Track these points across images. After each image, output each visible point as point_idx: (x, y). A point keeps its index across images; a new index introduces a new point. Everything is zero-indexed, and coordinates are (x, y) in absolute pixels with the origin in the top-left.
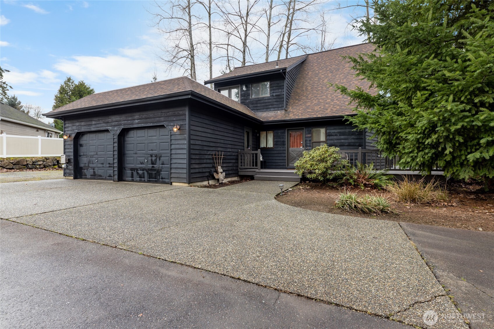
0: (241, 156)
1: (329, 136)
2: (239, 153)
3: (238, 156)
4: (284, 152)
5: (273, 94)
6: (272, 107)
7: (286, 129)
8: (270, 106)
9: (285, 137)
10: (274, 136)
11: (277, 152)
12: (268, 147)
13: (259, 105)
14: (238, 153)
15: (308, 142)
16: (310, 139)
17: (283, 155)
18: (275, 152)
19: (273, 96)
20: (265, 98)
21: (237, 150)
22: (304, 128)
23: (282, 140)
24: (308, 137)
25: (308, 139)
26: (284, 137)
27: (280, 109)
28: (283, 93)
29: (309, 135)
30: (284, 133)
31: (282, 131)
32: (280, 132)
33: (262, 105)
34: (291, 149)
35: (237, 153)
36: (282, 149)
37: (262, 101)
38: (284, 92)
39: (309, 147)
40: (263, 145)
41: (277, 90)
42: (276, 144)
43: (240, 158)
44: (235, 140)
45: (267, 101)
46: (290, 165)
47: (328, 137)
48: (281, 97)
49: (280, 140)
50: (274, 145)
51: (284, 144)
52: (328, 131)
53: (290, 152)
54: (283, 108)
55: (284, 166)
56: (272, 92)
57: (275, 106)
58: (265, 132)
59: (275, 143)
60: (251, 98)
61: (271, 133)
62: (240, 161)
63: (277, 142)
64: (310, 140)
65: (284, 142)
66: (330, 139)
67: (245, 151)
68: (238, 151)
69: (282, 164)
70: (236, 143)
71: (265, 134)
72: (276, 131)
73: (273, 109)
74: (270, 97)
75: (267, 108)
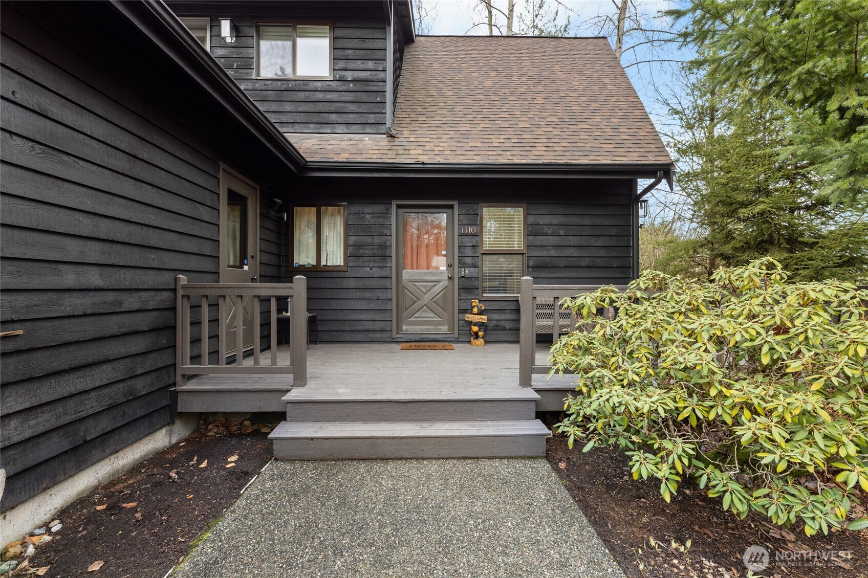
0: (195, 307)
1: (536, 234)
2: (180, 292)
3: (173, 309)
4: (387, 283)
5: (343, 73)
6: (339, 120)
7: (394, 204)
8: (333, 117)
9: (388, 232)
10: (347, 227)
11: (360, 284)
12: (323, 263)
13: (288, 107)
14: (174, 290)
15: (468, 252)
16: (474, 241)
17: (381, 294)
18: (352, 283)
19: (342, 80)
20: (312, 85)
21: (169, 276)
22: (456, 204)
23: (377, 240)
24: (467, 235)
25: (469, 242)
26: (386, 231)
27: (368, 131)
28: (382, 75)
29: (471, 230)
30: (387, 214)
31: (378, 208)
32: (369, 212)
33: (301, 109)
34: (407, 274)
35: (166, 295)
36: (376, 272)
37: (301, 96)
38: (384, 70)
39: (472, 269)
40: (304, 256)
41: (359, 62)
42: (356, 256)
43: (184, 317)
44: (151, 217)
45: (320, 96)
46: (404, 327)
47: (531, 238)
48: (374, 89)
49: (368, 239)
50: (346, 257)
51: (385, 257)
52: (531, 219)
53: (405, 283)
54: (383, 129)
55: (385, 335)
56: (342, 64)
57: (351, 118)
58: (314, 209)
59: (353, 252)
60: (254, 76)
61: (333, 214)
62: (184, 334)
63: (357, 246)
64: (474, 246)
65: (384, 247)
66: (538, 243)
67: (221, 283)
68: (176, 280)
69: (378, 326)
70: (154, 239)
71: (314, 219)
72: (355, 208)
73: (343, 127)
74: (334, 84)
75: (321, 120)
